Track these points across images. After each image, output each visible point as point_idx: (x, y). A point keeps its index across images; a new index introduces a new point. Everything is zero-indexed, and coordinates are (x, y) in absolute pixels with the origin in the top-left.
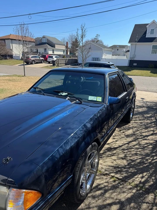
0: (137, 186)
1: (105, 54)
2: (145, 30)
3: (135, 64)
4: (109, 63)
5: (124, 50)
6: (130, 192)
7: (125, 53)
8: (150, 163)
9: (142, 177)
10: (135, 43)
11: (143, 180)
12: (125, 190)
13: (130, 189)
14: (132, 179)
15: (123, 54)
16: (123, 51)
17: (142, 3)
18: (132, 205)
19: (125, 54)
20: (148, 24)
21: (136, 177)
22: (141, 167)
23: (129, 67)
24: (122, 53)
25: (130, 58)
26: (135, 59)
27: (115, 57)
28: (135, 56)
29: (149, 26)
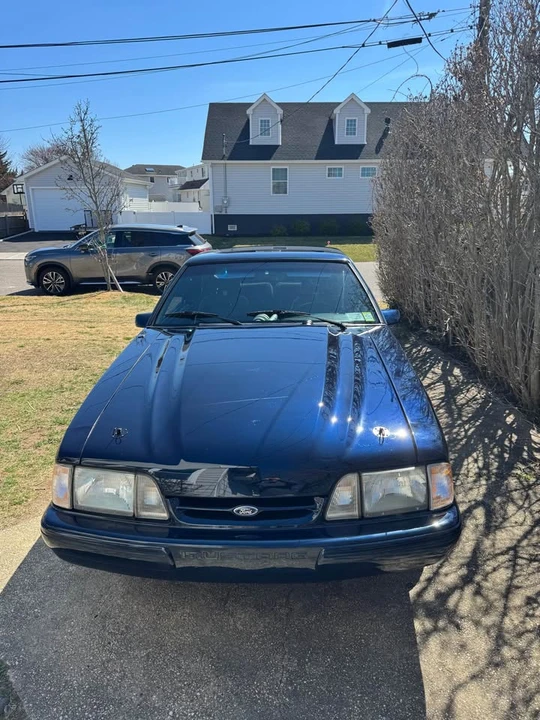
0: (479, 475)
1: (128, 199)
2: (244, 123)
3: (232, 228)
4: (181, 226)
5: (176, 181)
6: (480, 486)
7: (180, 192)
8: (465, 436)
9: (476, 461)
10: (223, 162)
11: (481, 464)
12: (469, 485)
13: (475, 481)
14: (463, 468)
15: (174, 196)
16: (173, 186)
17: (280, 52)
18: (498, 499)
19: (180, 196)
20: (250, 105)
21: (465, 463)
22: (459, 446)
23: (217, 238)
24: (171, 190)
25: (215, 208)
26: (231, 211)
27: (157, 207)
28: (228, 201)
29: (254, 110)
